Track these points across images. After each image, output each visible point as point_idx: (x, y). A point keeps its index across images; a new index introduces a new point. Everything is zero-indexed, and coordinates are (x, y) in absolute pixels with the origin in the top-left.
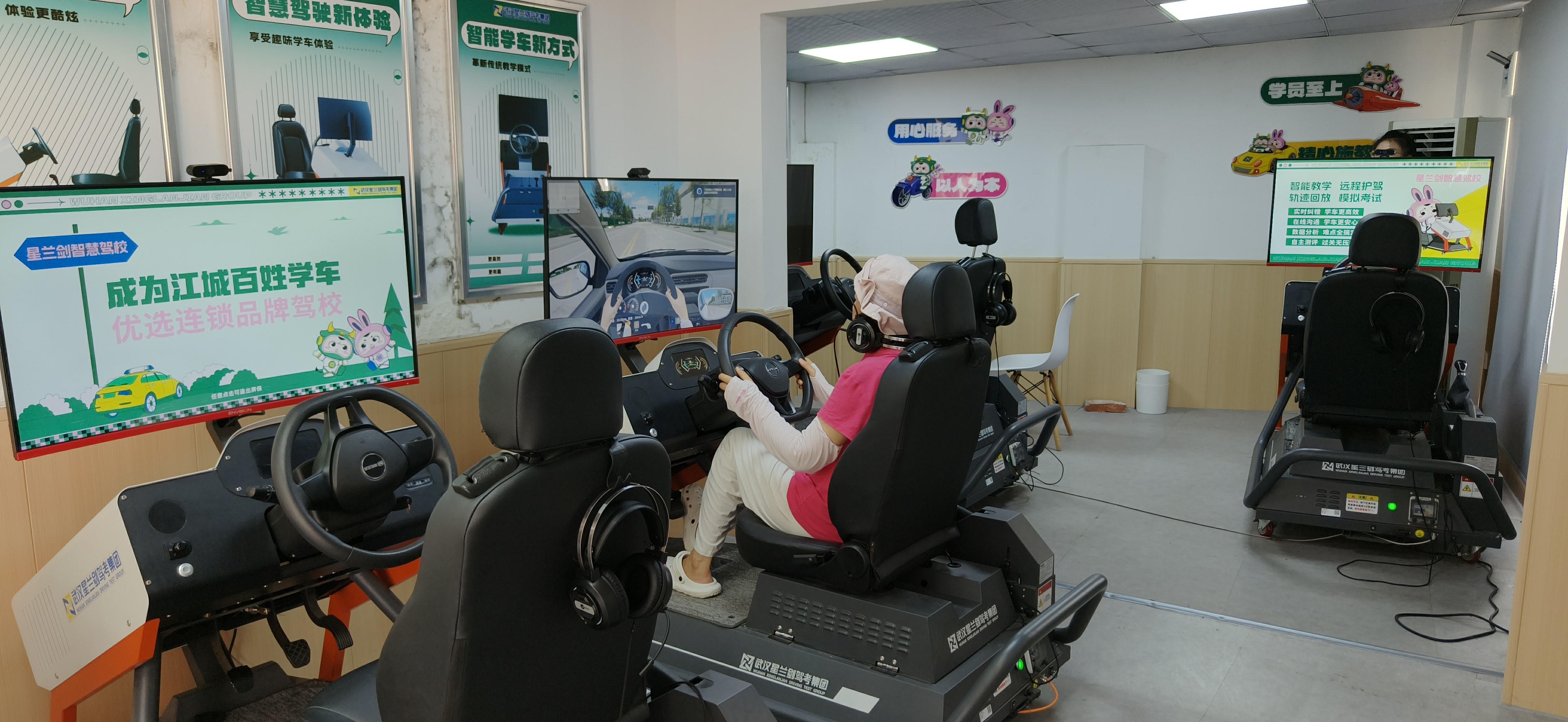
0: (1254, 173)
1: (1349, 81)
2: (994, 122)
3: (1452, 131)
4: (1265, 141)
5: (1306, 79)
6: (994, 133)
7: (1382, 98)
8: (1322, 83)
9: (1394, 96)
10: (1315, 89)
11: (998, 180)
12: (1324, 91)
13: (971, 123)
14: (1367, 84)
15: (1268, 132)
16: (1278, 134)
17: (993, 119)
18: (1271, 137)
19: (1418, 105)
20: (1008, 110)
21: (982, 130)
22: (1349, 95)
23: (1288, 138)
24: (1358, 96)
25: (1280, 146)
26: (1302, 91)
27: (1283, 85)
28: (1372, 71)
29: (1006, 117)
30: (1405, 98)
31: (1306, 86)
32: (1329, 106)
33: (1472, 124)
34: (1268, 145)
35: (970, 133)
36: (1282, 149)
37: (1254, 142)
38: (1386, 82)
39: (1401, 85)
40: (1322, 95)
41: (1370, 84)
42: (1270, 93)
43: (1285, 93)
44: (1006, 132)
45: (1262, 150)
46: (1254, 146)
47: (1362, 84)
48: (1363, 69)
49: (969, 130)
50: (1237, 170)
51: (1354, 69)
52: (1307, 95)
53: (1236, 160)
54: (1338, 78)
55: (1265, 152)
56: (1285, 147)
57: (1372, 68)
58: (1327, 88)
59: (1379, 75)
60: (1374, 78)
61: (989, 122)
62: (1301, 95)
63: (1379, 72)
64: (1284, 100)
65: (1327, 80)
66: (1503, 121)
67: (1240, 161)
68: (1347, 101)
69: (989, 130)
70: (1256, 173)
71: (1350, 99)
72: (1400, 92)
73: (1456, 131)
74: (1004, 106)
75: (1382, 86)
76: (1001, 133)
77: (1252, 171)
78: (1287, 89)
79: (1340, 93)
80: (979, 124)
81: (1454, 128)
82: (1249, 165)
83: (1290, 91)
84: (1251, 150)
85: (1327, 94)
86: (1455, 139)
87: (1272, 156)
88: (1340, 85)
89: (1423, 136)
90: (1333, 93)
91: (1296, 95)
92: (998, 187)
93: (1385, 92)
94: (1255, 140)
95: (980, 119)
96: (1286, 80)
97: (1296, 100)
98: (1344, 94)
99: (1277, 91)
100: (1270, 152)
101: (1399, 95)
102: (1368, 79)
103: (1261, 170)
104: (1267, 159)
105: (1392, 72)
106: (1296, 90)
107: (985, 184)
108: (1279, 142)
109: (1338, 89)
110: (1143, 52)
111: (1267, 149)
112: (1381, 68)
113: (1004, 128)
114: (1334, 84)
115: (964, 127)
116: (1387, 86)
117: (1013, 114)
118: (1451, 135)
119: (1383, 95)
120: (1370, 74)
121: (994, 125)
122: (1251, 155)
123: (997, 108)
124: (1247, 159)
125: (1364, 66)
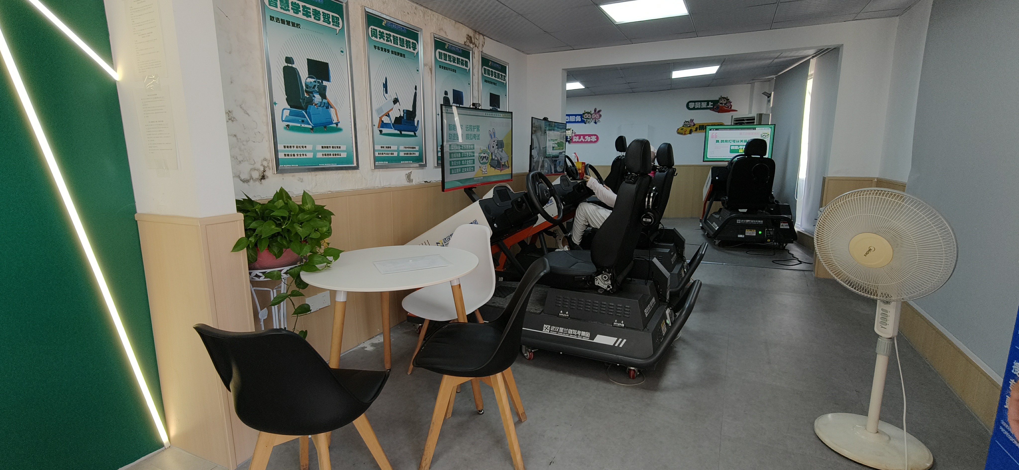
0: (684, 134)
1: (715, 102)
2: (594, 116)
3: (754, 118)
4: (688, 123)
5: (701, 101)
6: (594, 120)
7: (726, 108)
8: (706, 103)
9: (729, 107)
10: (704, 105)
11: (596, 137)
12: (707, 106)
13: (586, 116)
14: (721, 103)
15: (689, 120)
16: (692, 121)
17: (593, 115)
18: (690, 121)
19: (737, 111)
20: (599, 111)
21: (590, 119)
22: (715, 107)
23: (695, 122)
24: (718, 107)
25: (693, 125)
26: (700, 105)
27: (694, 103)
28: (722, 99)
29: (598, 114)
30: (733, 108)
31: (701, 104)
32: (709, 111)
33: (760, 116)
34: (689, 124)
35: (586, 120)
36: (693, 126)
37: (684, 123)
38: (727, 103)
39: (732, 104)
40: (706, 107)
41: (722, 103)
42: (689, 106)
43: (694, 106)
44: (599, 120)
45: (687, 126)
46: (684, 125)
47: (719, 103)
48: (719, 98)
49: (585, 119)
50: (678, 133)
51: (717, 98)
52: (702, 107)
53: (678, 129)
54: (712, 101)
55: (688, 127)
56: (694, 125)
57: (722, 98)
58: (708, 104)
59: (724, 100)
60: (724, 102)
61: (592, 116)
62: (700, 107)
63: (725, 99)
64: (694, 109)
65: (708, 102)
66: (769, 115)
67: (679, 130)
68: (715, 110)
69: (592, 119)
70: (685, 134)
71: (715, 108)
72: (731, 106)
73: (756, 118)
74: (597, 110)
75: (725, 104)
76: (597, 120)
77: (683, 134)
78: (695, 105)
79: (712, 106)
80: (589, 116)
81: (755, 117)
82: (682, 131)
83: (696, 105)
84: (683, 126)
85: (708, 107)
86: (755, 121)
87: (690, 128)
88: (712, 104)
89: (744, 120)
90: (710, 106)
91: (698, 107)
92: (596, 140)
93: (727, 106)
94: (684, 122)
95: (589, 115)
96: (695, 102)
97: (698, 109)
98: (713, 107)
99: (692, 105)
100: (690, 127)
101: (731, 108)
102: (721, 102)
103: (686, 133)
104: (689, 129)
105: (729, 99)
106: (698, 105)
107: (591, 138)
108: (692, 123)
109: (711, 105)
110: (647, 91)
111: (688, 126)
112: (725, 98)
113: (598, 118)
114: (710, 103)
115: (583, 117)
116: (727, 104)
117: (601, 113)
118: (754, 119)
119: (726, 107)
120: (722, 100)
121: (594, 117)
122: (683, 128)
123: (595, 110)
124: (682, 129)
125: (720, 97)
